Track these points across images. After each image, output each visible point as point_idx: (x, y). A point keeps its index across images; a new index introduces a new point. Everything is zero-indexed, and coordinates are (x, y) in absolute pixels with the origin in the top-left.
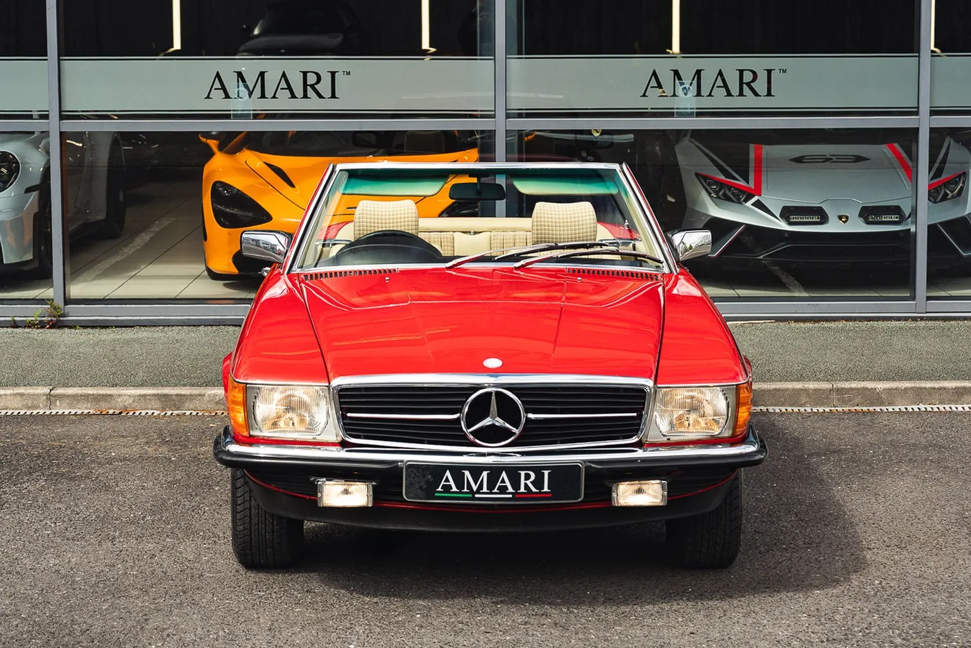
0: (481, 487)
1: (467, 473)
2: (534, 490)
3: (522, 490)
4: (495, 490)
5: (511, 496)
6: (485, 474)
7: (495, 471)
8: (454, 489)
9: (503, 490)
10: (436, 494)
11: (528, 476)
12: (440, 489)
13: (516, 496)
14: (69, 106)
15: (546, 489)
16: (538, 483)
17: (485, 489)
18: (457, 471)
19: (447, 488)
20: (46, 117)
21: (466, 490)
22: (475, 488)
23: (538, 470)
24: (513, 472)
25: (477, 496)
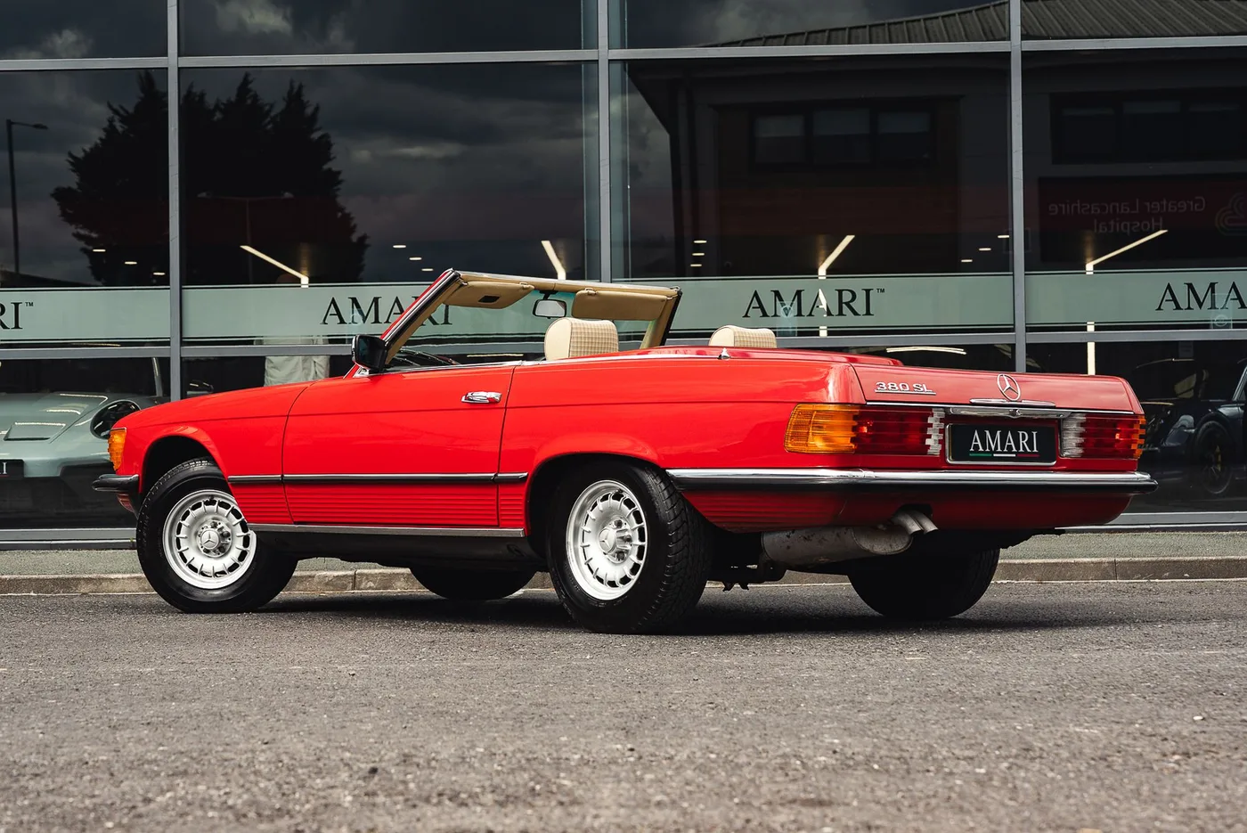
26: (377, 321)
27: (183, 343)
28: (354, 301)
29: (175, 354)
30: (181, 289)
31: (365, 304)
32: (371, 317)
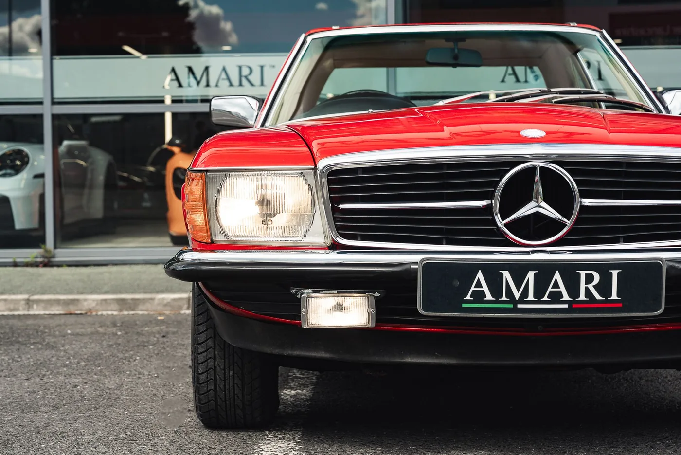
0: (525, 293)
1: (506, 274)
2: (598, 297)
3: (582, 297)
4: (545, 298)
5: (566, 306)
6: (531, 275)
7: (544, 271)
8: (489, 297)
9: (556, 297)
10: (464, 305)
11: (589, 279)
12: (468, 298)
13: (574, 306)
15: (614, 296)
16: (604, 287)
17: (531, 297)
18: (493, 271)
19: (479, 296)
20: (41, 103)
21: (504, 298)
22: (517, 295)
23: (604, 268)
24: (570, 271)
25: (519, 306)
26: (208, 85)
27: (54, 103)
28: (190, 69)
29: (47, 111)
30: (52, 60)
31: (198, 72)
32: (204, 82)
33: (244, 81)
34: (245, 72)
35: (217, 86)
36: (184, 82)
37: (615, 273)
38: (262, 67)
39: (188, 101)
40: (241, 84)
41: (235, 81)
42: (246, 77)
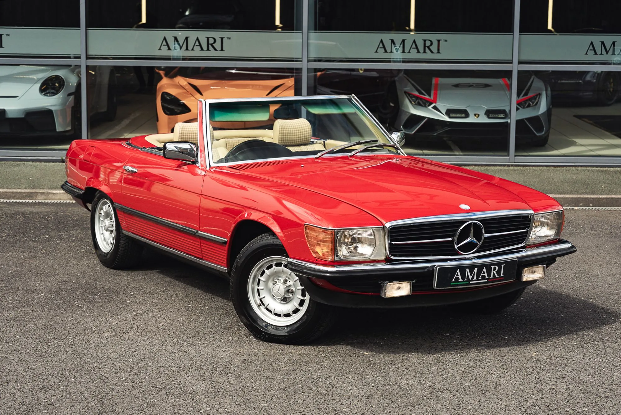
0: (473, 277)
1: (467, 270)
2: (497, 276)
3: (492, 277)
4: (480, 278)
5: (486, 281)
6: (476, 269)
7: (480, 267)
8: (461, 280)
9: (483, 278)
10: (451, 284)
11: (495, 269)
12: (453, 281)
13: (489, 280)
14: (91, 52)
15: (502, 275)
16: (499, 272)
17: (475, 278)
18: (462, 269)
19: (457, 279)
21: (466, 280)
22: (470, 278)
23: (499, 265)
24: (489, 267)
25: (471, 282)
33: (210, 47)
34: (211, 41)
35: (193, 50)
36: (172, 47)
37: (503, 266)
38: (222, 39)
39: (174, 59)
40: (208, 49)
41: (205, 47)
42: (212, 45)
